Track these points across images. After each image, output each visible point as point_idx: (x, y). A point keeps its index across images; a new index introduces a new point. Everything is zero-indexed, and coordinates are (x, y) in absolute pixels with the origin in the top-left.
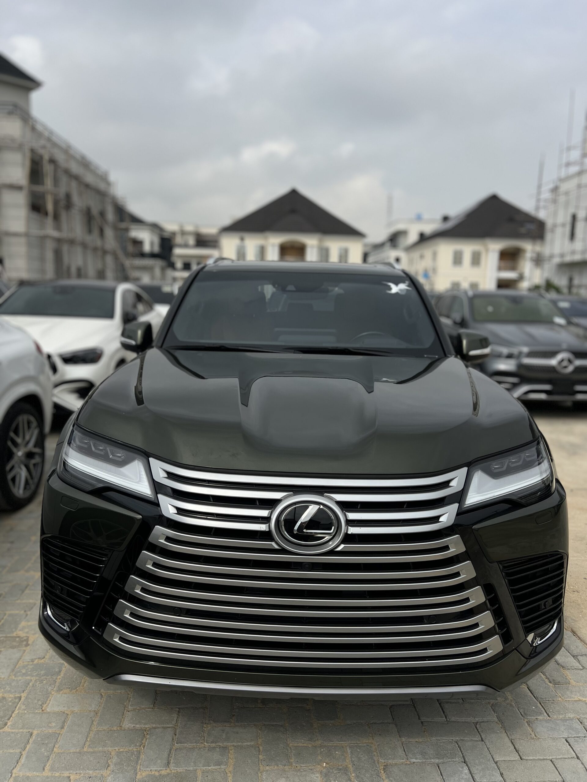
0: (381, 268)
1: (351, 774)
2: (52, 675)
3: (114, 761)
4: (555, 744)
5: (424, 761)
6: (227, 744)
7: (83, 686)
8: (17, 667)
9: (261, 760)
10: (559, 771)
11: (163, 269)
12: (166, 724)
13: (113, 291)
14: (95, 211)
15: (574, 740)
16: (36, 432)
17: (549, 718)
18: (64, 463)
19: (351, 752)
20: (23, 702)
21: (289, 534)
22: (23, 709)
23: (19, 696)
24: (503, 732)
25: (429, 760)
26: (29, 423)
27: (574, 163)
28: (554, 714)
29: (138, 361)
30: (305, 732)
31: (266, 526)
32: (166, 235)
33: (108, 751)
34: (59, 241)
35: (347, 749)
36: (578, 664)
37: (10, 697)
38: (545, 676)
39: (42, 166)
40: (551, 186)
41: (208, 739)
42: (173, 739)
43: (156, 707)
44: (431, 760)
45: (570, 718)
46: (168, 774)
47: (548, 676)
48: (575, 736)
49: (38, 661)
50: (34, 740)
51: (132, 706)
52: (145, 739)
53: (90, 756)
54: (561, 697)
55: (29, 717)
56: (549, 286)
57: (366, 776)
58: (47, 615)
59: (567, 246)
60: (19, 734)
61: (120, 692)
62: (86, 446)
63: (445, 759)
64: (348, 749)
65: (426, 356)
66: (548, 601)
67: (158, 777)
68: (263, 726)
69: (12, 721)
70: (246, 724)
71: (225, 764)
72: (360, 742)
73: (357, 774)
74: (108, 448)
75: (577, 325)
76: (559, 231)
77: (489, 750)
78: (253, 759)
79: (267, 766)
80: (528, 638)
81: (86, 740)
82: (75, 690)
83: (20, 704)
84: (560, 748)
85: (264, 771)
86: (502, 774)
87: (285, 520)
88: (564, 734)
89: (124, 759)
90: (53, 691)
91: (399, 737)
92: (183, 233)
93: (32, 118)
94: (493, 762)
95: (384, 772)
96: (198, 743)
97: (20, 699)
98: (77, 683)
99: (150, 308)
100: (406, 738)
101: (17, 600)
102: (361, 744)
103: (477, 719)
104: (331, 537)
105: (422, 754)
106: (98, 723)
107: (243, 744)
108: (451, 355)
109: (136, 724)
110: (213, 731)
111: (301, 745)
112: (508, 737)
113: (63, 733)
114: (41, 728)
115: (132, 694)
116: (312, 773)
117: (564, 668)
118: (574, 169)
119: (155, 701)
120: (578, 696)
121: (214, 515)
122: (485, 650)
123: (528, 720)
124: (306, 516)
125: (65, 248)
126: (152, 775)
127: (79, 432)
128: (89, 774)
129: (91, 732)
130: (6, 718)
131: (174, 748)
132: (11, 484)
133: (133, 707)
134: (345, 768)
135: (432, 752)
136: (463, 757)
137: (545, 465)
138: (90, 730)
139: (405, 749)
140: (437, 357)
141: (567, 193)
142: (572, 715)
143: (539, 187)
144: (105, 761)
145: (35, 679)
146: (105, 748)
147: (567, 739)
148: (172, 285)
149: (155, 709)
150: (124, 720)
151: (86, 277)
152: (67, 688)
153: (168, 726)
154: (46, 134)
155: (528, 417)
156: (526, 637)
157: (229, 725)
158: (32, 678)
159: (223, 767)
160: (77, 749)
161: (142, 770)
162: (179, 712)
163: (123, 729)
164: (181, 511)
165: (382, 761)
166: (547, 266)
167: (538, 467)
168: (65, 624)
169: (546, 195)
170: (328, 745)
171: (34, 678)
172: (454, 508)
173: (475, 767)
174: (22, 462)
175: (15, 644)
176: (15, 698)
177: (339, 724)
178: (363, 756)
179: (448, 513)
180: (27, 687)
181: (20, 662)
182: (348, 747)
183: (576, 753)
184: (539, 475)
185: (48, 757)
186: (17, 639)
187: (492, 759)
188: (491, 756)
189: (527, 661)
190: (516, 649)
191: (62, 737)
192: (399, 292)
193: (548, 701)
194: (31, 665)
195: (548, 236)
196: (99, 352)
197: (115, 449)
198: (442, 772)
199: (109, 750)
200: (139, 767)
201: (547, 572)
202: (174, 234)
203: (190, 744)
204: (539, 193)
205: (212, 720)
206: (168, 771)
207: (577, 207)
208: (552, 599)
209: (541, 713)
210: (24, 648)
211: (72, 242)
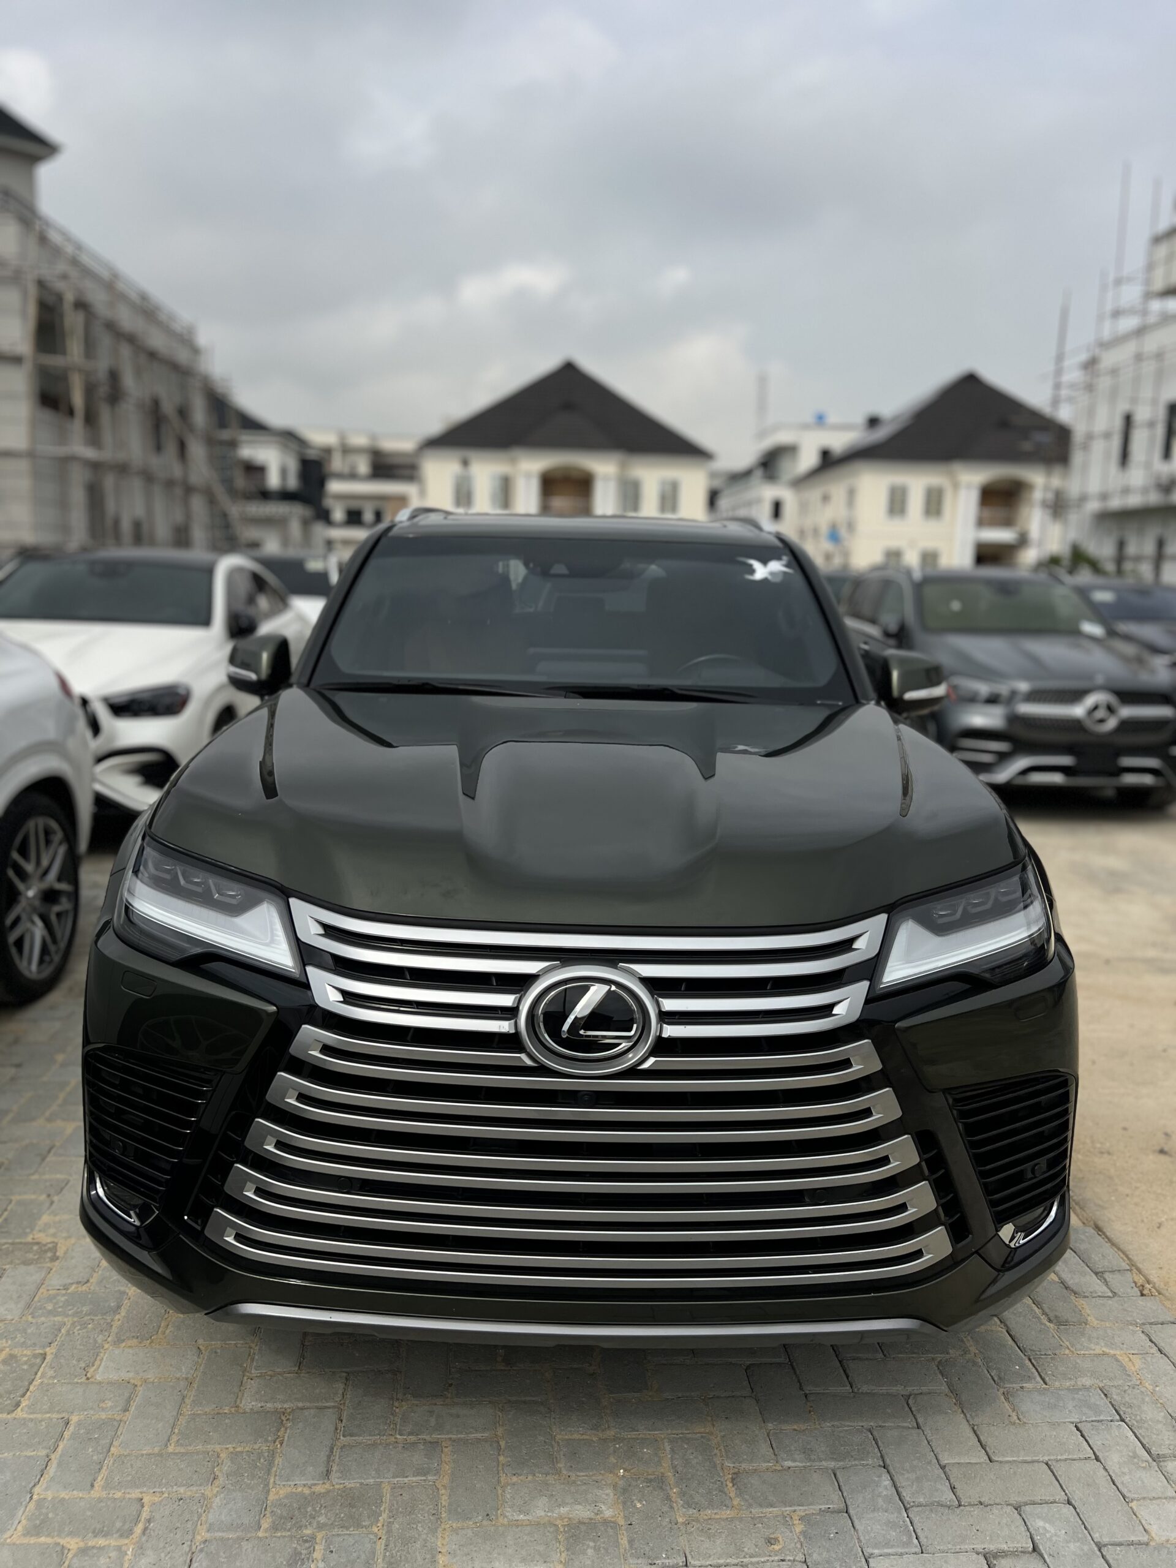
0: (735, 530)
1: (671, 1488)
2: (105, 1314)
3: (226, 1468)
4: (1055, 1433)
5: (808, 1464)
6: (439, 1436)
7: (164, 1334)
8: (36, 1299)
9: (503, 1465)
10: (1061, 1482)
11: (306, 523)
12: (324, 1401)
13: (208, 572)
14: (168, 408)
15: (1092, 1425)
16: (62, 850)
17: (1044, 1386)
18: (127, 908)
19: (672, 1450)
20: (49, 1364)
21: (555, 1039)
22: (51, 1377)
23: (41, 1351)
24: (959, 1412)
25: (817, 1463)
26: (48, 833)
27: (1130, 311)
28: (1054, 1378)
29: (265, 712)
30: (585, 1414)
31: (509, 1024)
32: (312, 454)
33: (214, 1451)
34: (96, 466)
35: (664, 1445)
36: (1105, 1288)
37: (26, 1355)
38: (1040, 1311)
39: (61, 316)
40: (1084, 357)
41: (403, 1428)
42: (336, 1429)
43: (304, 1371)
44: (821, 1464)
45: (1086, 1386)
46: (328, 1492)
47: (1047, 1310)
48: (1094, 1419)
49: (75, 1288)
50: (72, 1433)
51: (259, 1370)
52: (283, 1429)
53: (179, 1461)
54: (1069, 1349)
55: (61, 1391)
56: (1078, 558)
57: (700, 1491)
58: (96, 1196)
59: (1115, 478)
60: (43, 1423)
61: (235, 1344)
62: (167, 877)
63: (847, 1460)
64: (666, 1444)
65: (819, 702)
66: (1039, 1164)
67: (309, 1497)
68: (506, 1403)
69: (29, 1399)
70: (474, 1399)
71: (434, 1472)
72: (688, 1432)
73: (682, 1489)
74: (210, 881)
75: (1127, 638)
76: (1098, 447)
77: (930, 1445)
78: (488, 1462)
79: (515, 1475)
80: (1000, 1233)
81: (172, 1433)
82: (148, 1341)
83: (45, 1367)
84: (1065, 1440)
85: (508, 1485)
86: (954, 1488)
87: (546, 1014)
88: (1073, 1415)
89: (244, 1466)
90: (106, 1342)
91: (762, 1422)
92: (347, 450)
93: (40, 218)
94: (938, 1466)
95: (733, 1486)
96: (384, 1435)
97: (45, 1359)
98: (151, 1327)
99: (281, 603)
100: (775, 1423)
101: (33, 1174)
102: (690, 1435)
103: (910, 1389)
104: (631, 1044)
105: (804, 1453)
106: (193, 1401)
107: (468, 1437)
108: (868, 700)
109: (267, 1402)
110: (413, 1414)
111: (576, 1436)
112: (968, 1421)
113: (128, 1418)
114: (86, 1410)
115: (257, 1348)
116: (598, 1488)
117: (1079, 1295)
118: (1129, 323)
119: (302, 1359)
120: (1102, 1347)
121: (412, 1005)
122: (918, 1254)
123: (1005, 1390)
124: (583, 1007)
125: (109, 482)
126: (296, 1494)
127: (154, 849)
128: (178, 1492)
129: (181, 1417)
130: (18, 1394)
131: (339, 1444)
132: (13, 950)
133: (258, 1372)
134: (660, 1478)
135: (823, 1449)
136: (882, 1456)
137: (1036, 908)
138: (180, 1413)
139: (772, 1443)
140: (840, 703)
141: (1114, 372)
142: (1090, 1380)
143: (1060, 358)
144: (208, 1469)
145: (71, 1322)
146: (209, 1447)
147: (1079, 1425)
148: (325, 558)
149: (302, 1375)
150: (243, 1395)
151: (152, 542)
152: (133, 1337)
153: (327, 1404)
154: (69, 249)
155: (1006, 819)
156: (997, 1230)
157: (442, 1403)
158: (66, 1319)
159: (432, 1478)
160: (154, 1448)
161: (279, 1485)
162: (347, 1379)
163: (241, 1411)
164: (349, 997)
165: (729, 1465)
166: (1073, 517)
167: (1022, 913)
168: (132, 1213)
169: (1073, 375)
170: (629, 1436)
171: (70, 1318)
172: (862, 988)
173: (903, 1474)
174: (34, 910)
175: (30, 1256)
176: (35, 1356)
177: (650, 1399)
178: (694, 1455)
179: (849, 1000)
180: (57, 1335)
181: (41, 1291)
182: (665, 1441)
183: (1093, 1451)
184: (1025, 928)
185: (101, 1464)
186: (35, 1248)
187: (936, 1461)
188: (935, 1455)
189: (999, 1274)
190: (977, 1252)
191: (125, 1428)
192: (770, 577)
193: (1045, 1355)
194: (64, 1295)
195: (1077, 458)
196: (182, 692)
197: (224, 882)
198: (841, 1484)
199: (216, 1450)
200: (272, 1481)
201: (1037, 1109)
202: (328, 451)
203: (368, 1438)
204: (1059, 372)
205: (410, 1394)
206: (327, 1486)
207: (1134, 400)
208: (1047, 1160)
209: (1030, 1378)
210: (49, 1265)
211: (122, 469)
